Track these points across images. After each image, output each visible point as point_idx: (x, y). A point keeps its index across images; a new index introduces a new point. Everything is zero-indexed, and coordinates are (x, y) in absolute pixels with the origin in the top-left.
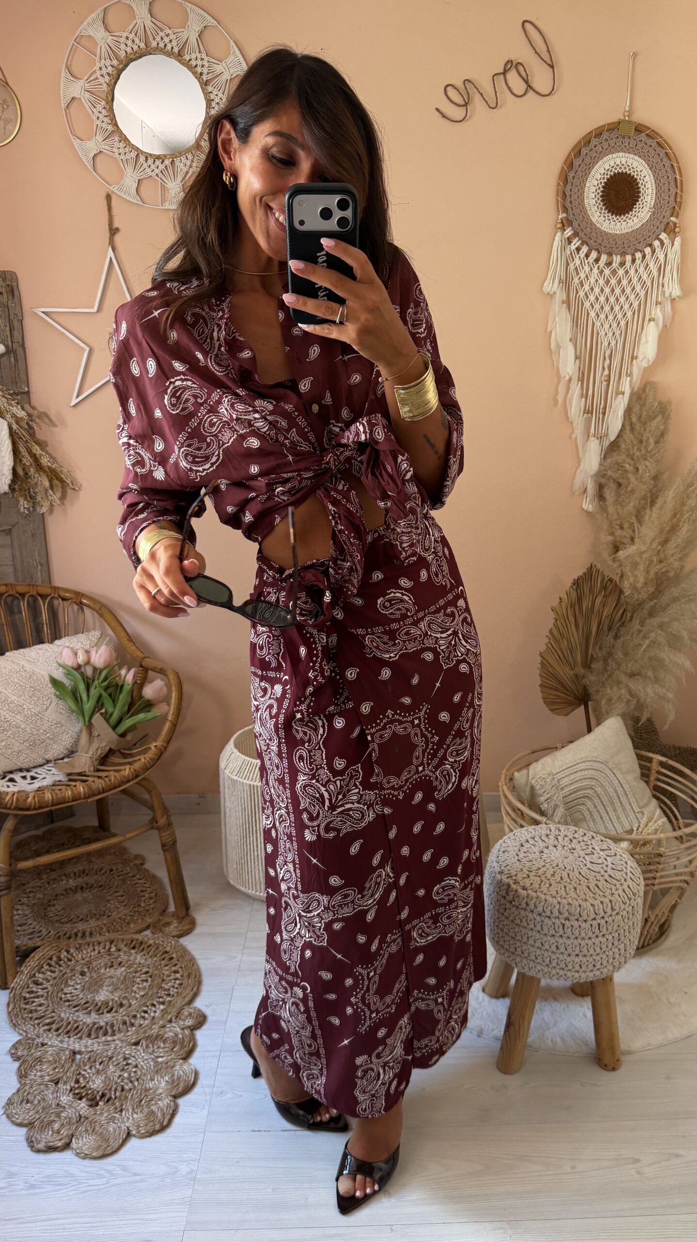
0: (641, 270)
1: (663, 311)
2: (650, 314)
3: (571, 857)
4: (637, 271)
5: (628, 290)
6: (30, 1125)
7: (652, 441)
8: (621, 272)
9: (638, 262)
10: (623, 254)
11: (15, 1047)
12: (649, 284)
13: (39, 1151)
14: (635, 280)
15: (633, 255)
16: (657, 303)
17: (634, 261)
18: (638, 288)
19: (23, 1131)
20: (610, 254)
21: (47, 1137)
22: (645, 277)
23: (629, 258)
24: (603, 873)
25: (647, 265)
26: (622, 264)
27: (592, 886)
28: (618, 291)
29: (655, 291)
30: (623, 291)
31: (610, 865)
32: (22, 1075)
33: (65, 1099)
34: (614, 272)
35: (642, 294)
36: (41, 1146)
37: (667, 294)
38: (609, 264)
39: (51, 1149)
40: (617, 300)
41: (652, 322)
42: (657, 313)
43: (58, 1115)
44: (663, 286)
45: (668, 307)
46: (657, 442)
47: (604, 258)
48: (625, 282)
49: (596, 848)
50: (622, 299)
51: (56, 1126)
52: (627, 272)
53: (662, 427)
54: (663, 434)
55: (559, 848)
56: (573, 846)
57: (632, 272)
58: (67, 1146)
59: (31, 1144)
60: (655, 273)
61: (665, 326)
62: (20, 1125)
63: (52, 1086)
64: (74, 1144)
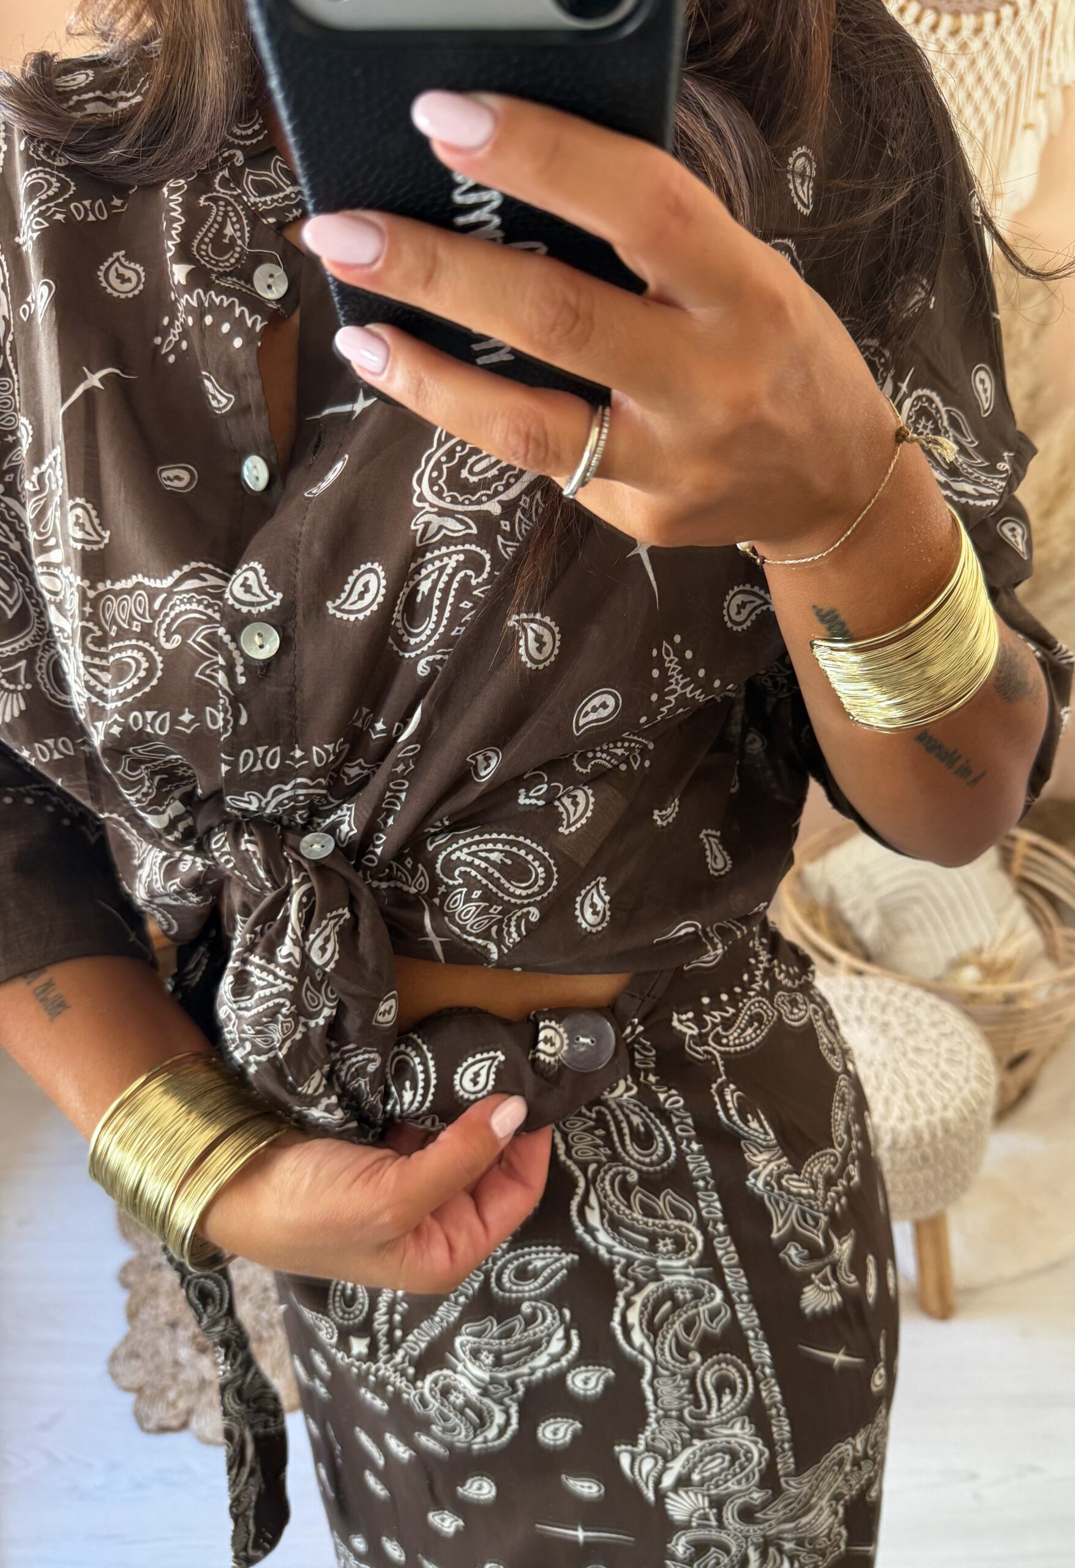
0: (1011, 39)
1: (1048, 110)
2: (1026, 116)
3: (882, 1041)
4: (1003, 40)
5: (988, 78)
6: (139, 1391)
7: (1026, 336)
8: (975, 45)
9: (1006, 23)
10: (979, 12)
11: (125, 1270)
12: (1024, 62)
13: (148, 1431)
14: (1000, 58)
15: (997, 12)
16: (1039, 95)
17: (998, 22)
18: (1005, 71)
19: (130, 1398)
20: (956, 14)
21: (160, 1413)
22: (1017, 50)
23: (989, 18)
24: (930, 1068)
25: (1022, 28)
26: (978, 30)
27: (914, 1092)
28: (970, 79)
29: (1035, 74)
30: (980, 79)
31: (945, 1055)
32: (132, 1315)
33: (185, 1353)
34: (963, 47)
35: (1012, 82)
36: (151, 1425)
37: (1055, 79)
38: (955, 32)
39: (163, 1430)
40: (969, 96)
41: (1029, 133)
42: (1038, 113)
43: (174, 1378)
44: (1049, 64)
45: (1057, 100)
46: (1036, 336)
47: (947, 22)
48: (982, 63)
49: (926, 1020)
50: (978, 94)
51: (171, 1395)
52: (986, 44)
53: (1043, 311)
54: (1044, 323)
55: (866, 1022)
56: (886, 1018)
57: (995, 43)
58: (184, 1426)
59: (140, 1419)
60: (1035, 41)
61: (1051, 137)
62: (127, 1389)
63: (168, 1333)
64: (194, 1424)
